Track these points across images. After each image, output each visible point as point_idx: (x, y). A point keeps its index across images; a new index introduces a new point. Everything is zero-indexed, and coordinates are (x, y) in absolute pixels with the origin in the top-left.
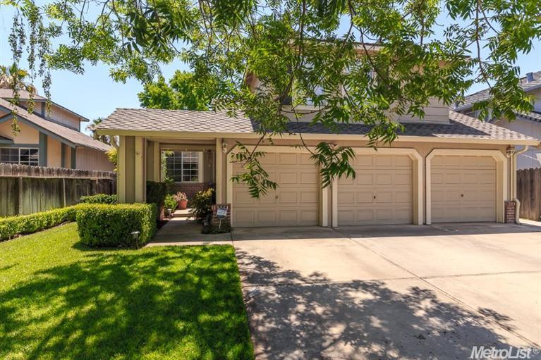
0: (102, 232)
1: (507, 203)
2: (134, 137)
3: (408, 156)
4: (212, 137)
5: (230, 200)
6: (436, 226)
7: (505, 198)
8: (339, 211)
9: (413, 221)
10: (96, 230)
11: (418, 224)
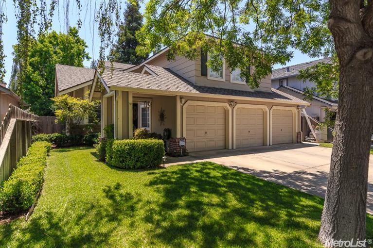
0: (143, 158)
1: (297, 133)
2: (128, 92)
3: (262, 109)
4: (174, 94)
5: (184, 136)
6: (276, 146)
7: (297, 131)
8: (236, 140)
9: (264, 144)
10: (140, 157)
11: (267, 146)
